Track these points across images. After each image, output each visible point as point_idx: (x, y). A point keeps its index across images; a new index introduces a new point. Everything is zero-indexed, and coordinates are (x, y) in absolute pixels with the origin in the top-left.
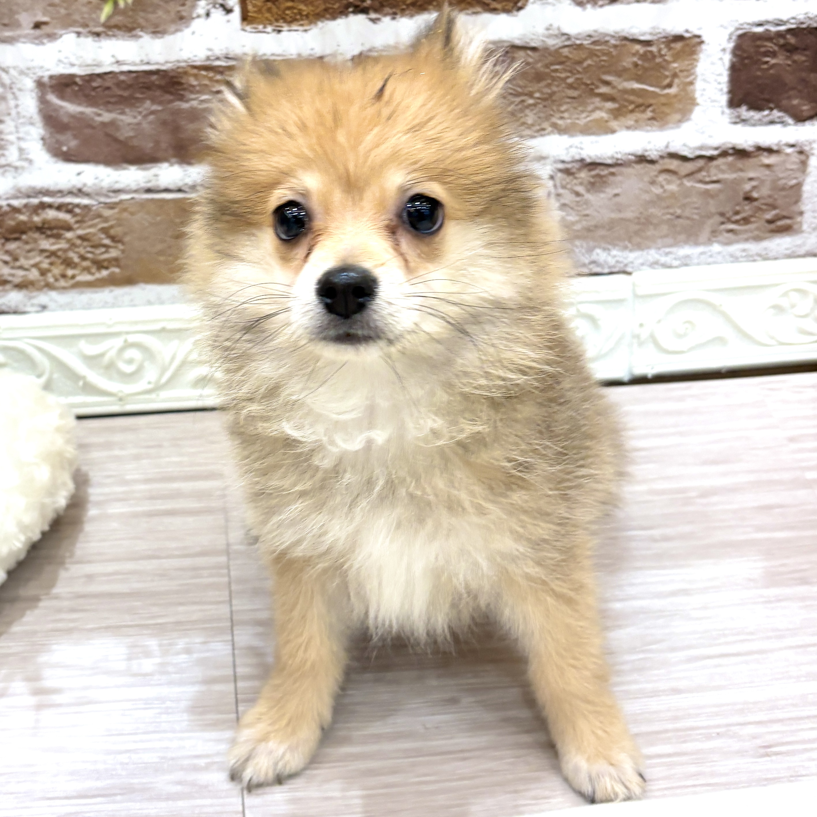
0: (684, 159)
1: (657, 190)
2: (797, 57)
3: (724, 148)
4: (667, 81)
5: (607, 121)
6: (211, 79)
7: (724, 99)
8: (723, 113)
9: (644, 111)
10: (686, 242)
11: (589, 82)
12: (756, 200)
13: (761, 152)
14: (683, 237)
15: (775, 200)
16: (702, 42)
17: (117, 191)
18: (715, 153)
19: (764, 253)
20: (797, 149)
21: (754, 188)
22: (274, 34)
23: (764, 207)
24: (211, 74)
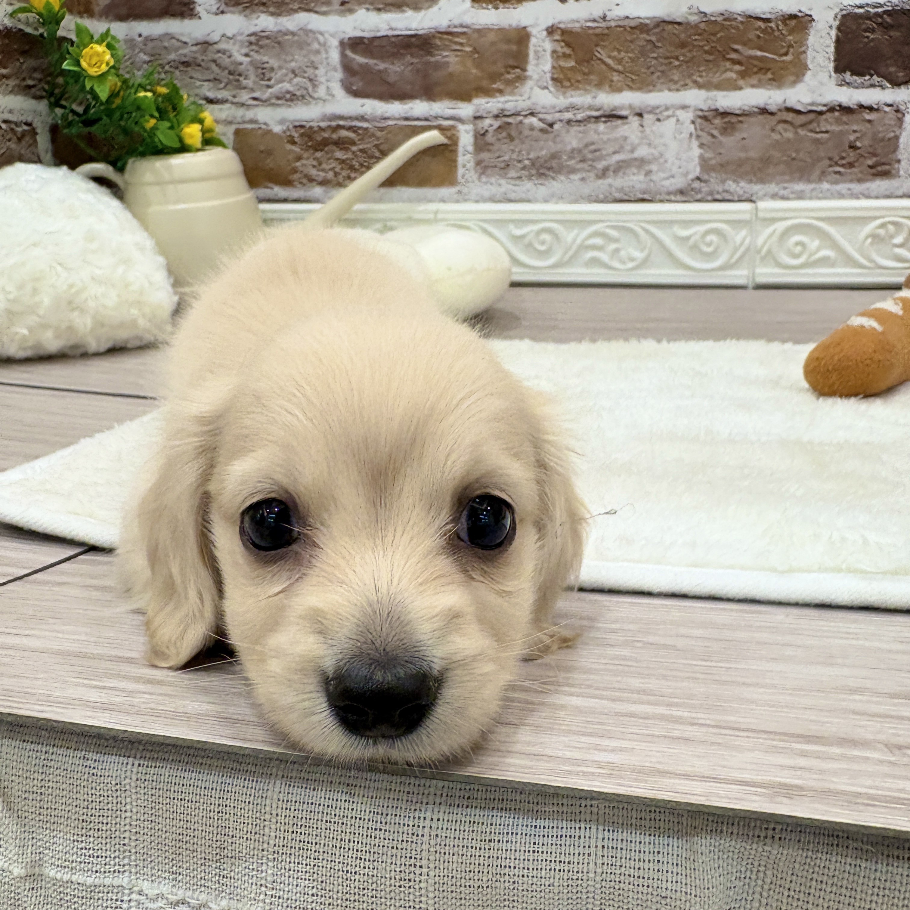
0: (799, 112)
1: (776, 136)
2: (892, 33)
3: (832, 105)
4: (784, 50)
5: (735, 80)
6: (451, 41)
7: (831, 65)
8: (830, 77)
9: (765, 74)
10: (800, 179)
11: (720, 49)
12: (859, 148)
13: (863, 110)
14: (797, 175)
15: (875, 149)
16: (813, 20)
17: (385, 119)
18: (824, 109)
19: (866, 192)
20: (895, 108)
21: (857, 139)
22: (493, 11)
23: (866, 155)
24: (450, 37)
